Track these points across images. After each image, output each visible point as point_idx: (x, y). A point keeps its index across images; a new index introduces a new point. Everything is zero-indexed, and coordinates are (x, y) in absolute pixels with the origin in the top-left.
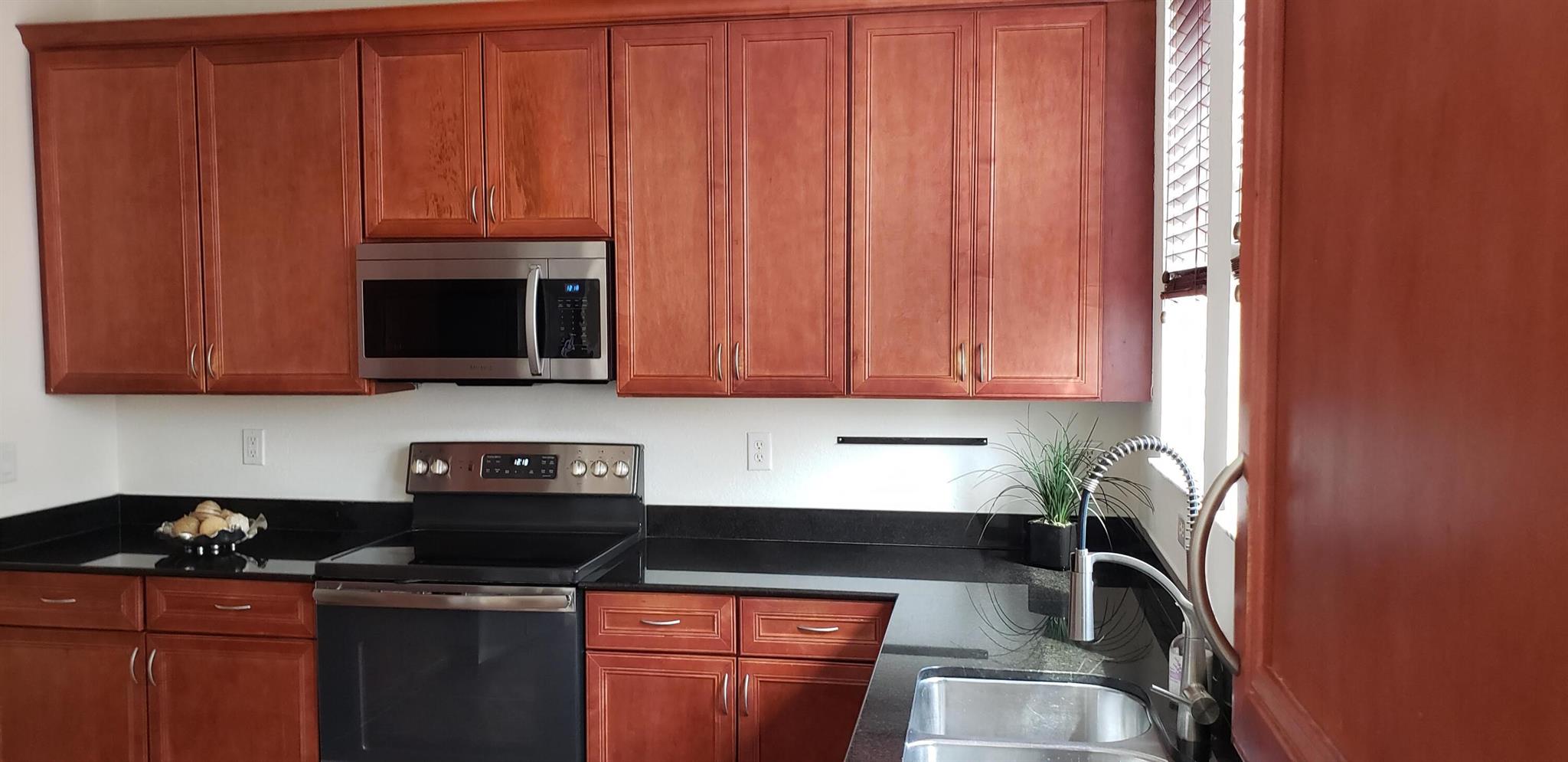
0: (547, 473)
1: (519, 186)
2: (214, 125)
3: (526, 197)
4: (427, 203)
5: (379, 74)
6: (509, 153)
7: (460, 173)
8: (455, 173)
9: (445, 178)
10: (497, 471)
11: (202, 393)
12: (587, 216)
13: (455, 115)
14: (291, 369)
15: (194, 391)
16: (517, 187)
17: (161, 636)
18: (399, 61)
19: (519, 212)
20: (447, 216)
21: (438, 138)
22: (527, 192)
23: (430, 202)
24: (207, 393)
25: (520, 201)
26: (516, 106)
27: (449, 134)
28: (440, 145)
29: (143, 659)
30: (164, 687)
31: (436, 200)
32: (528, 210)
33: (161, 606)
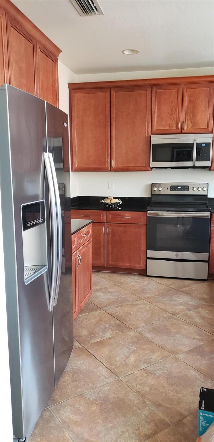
0: (186, 190)
1: (190, 121)
2: (114, 107)
3: (192, 123)
4: (167, 125)
5: (157, 94)
6: (188, 112)
7: (176, 118)
8: (174, 118)
9: (172, 119)
10: (174, 189)
11: (109, 171)
12: (206, 128)
13: (175, 104)
14: (131, 165)
15: (107, 171)
16: (189, 121)
17: (110, 224)
18: (162, 91)
19: (190, 127)
20: (172, 128)
21: (171, 110)
22: (192, 122)
23: (168, 126)
24: (111, 171)
25: (190, 125)
26: (191, 102)
27: (173, 109)
28: (171, 111)
29: (106, 229)
30: (110, 235)
31: (169, 124)
32: (192, 127)
33: (110, 217)
